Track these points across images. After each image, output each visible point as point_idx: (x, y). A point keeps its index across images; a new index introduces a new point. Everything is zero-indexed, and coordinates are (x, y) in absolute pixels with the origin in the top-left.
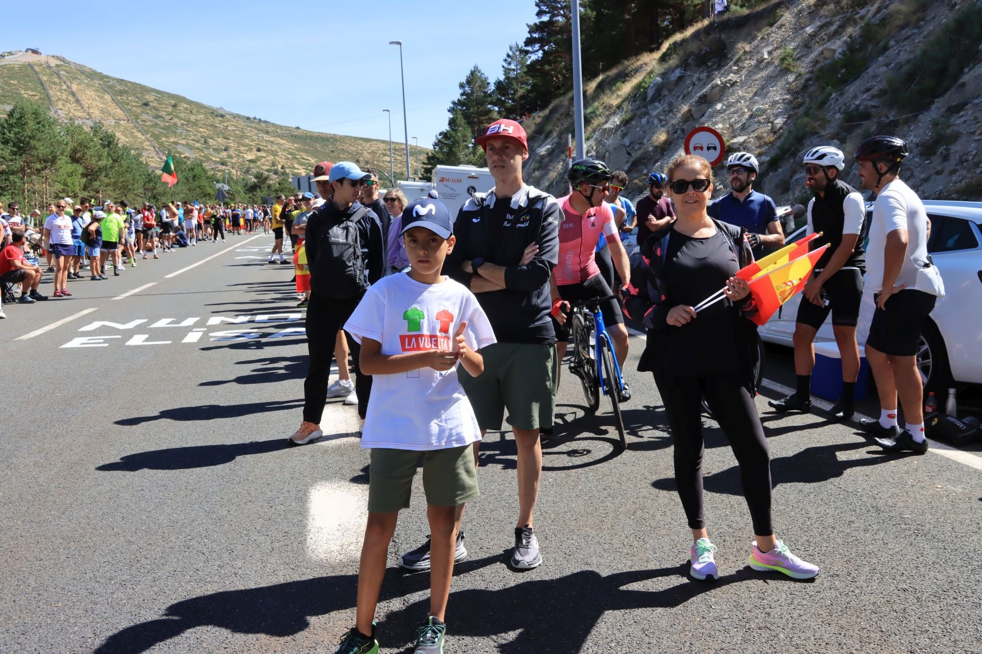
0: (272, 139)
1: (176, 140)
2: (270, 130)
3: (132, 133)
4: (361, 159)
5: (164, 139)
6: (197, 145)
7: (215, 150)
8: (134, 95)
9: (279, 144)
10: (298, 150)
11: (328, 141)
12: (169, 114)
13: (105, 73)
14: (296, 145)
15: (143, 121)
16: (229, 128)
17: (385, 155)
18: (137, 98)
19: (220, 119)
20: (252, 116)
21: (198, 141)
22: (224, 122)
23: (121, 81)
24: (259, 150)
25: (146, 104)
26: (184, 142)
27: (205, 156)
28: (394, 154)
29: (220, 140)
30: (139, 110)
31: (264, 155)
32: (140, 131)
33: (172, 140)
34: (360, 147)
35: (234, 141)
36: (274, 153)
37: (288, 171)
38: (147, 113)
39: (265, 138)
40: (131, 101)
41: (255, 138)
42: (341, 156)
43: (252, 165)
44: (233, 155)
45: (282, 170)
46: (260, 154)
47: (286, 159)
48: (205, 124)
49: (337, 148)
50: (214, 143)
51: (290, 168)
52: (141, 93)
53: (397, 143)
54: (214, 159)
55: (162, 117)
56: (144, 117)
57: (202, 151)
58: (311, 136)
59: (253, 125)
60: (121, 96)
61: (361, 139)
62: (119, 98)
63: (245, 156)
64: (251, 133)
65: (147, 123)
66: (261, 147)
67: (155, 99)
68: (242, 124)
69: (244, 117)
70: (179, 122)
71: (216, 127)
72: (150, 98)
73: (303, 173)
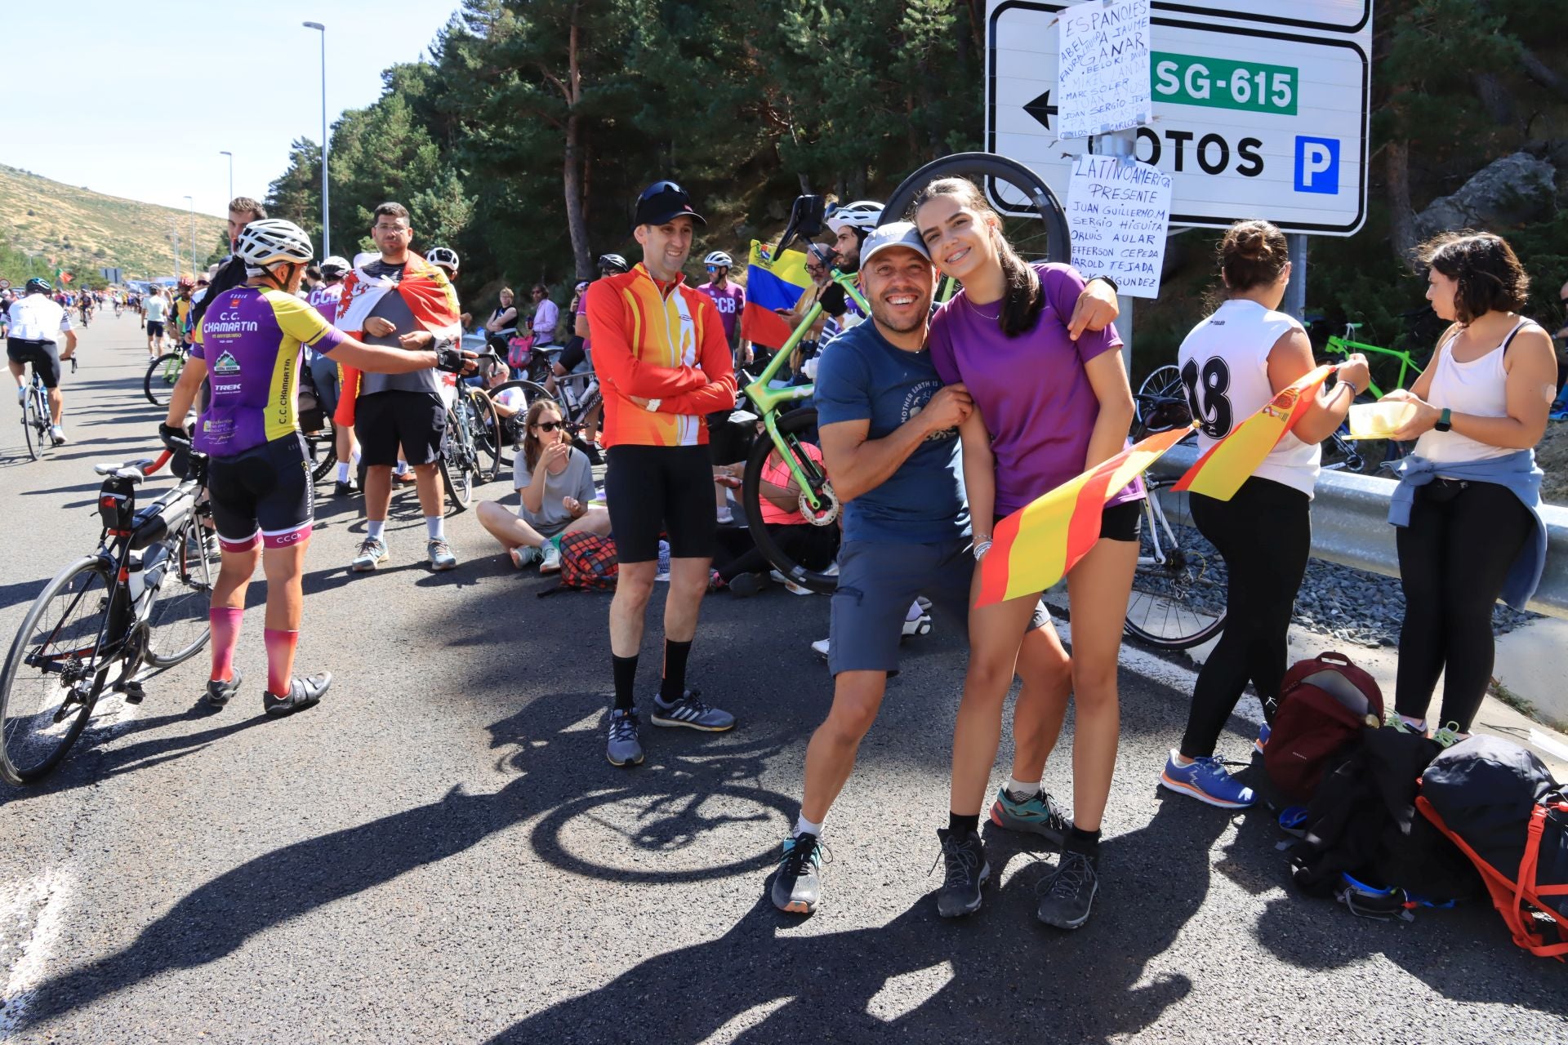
0: (49, 200)
2: (45, 187)
4: (172, 235)
9: (60, 207)
10: (88, 217)
11: (127, 209)
14: (83, 211)
17: (204, 232)
20: (17, 167)
24: (31, 214)
31: (39, 221)
34: (170, 220)
36: (53, 219)
37: (72, 243)
39: (39, 198)
41: (25, 197)
42: (146, 229)
43: (22, 232)
45: (66, 242)
46: (32, 219)
47: (69, 228)
49: (140, 219)
58: (105, 202)
59: (20, 180)
61: (173, 210)
63: (12, 220)
64: (19, 190)
66: (34, 210)
69: (6, 167)
73: (94, 247)
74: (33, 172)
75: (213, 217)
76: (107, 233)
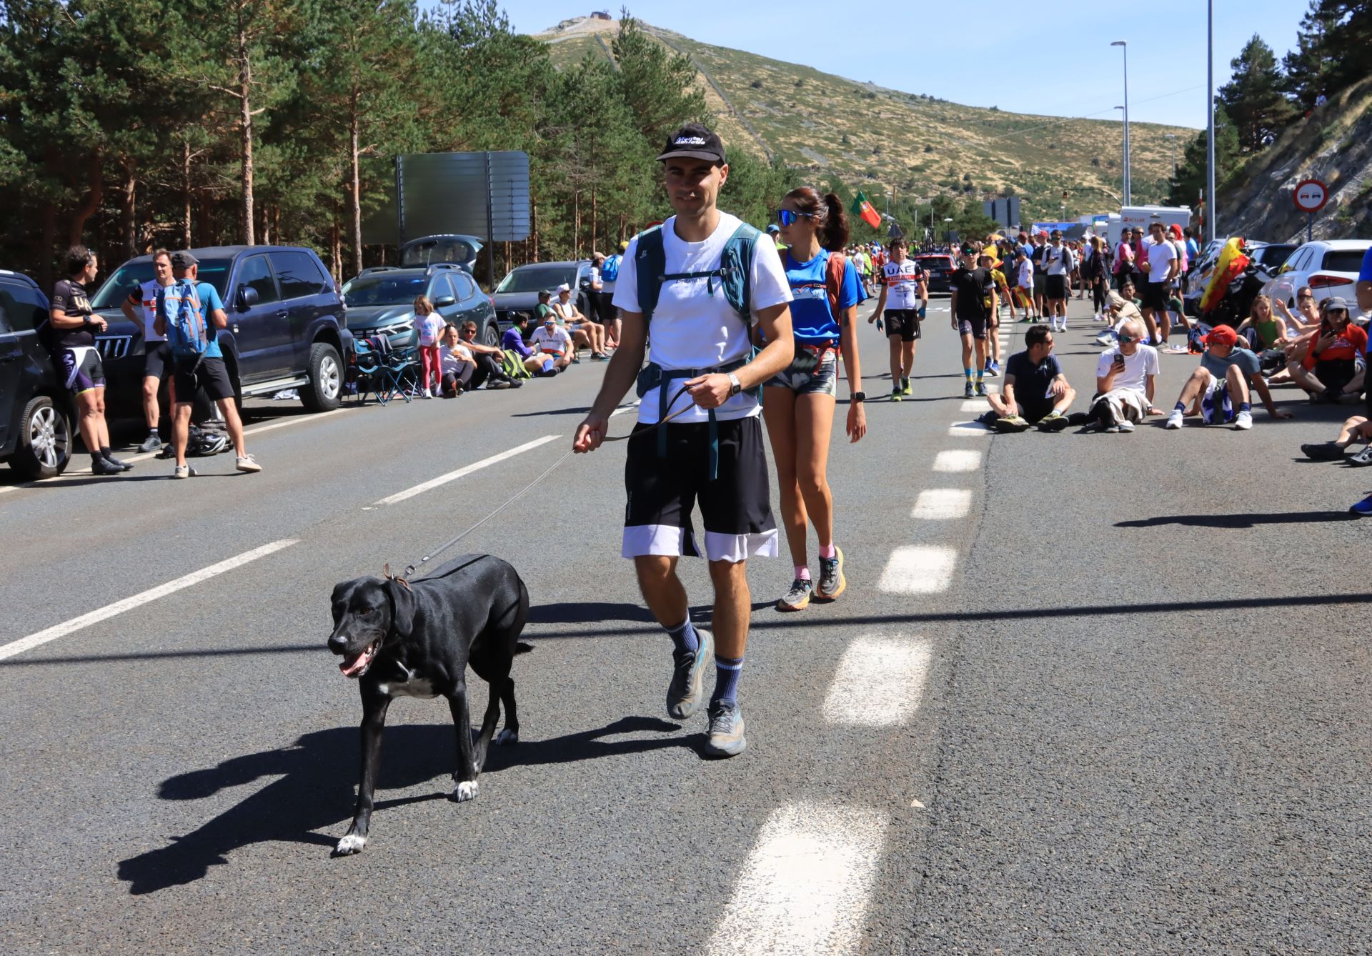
0: (950, 131)
1: (799, 139)
2: (947, 115)
3: (735, 132)
4: (1101, 158)
5: (782, 139)
6: (832, 146)
7: (858, 152)
8: (739, 70)
9: (963, 138)
10: (994, 147)
11: (1045, 129)
12: (790, 98)
13: (698, 39)
14: (989, 139)
15: (752, 112)
16: (882, 116)
17: (1144, 149)
18: (743, 75)
19: (868, 101)
20: (918, 93)
21: (832, 141)
22: (873, 106)
23: (720, 51)
24: (928, 150)
25: (756, 85)
26: (811, 142)
27: (845, 165)
28: (1162, 147)
29: (867, 136)
30: (745, 95)
31: (937, 158)
32: (746, 129)
33: (794, 139)
34: (1100, 137)
35: (889, 137)
36: (953, 154)
37: (974, 183)
38: (758, 99)
39: (939, 129)
40: (735, 81)
41: (923, 129)
42: (1067, 154)
43: (916, 176)
44: (888, 160)
45: (966, 183)
46: (929, 156)
47: (972, 163)
48: (844, 112)
49: (1060, 140)
50: (858, 141)
51: (978, 177)
52: (749, 68)
53: (1167, 127)
54: (857, 168)
55: (779, 104)
56: (754, 105)
57: (838, 155)
58: (1017, 122)
59: (921, 108)
60: (720, 74)
61: (1103, 123)
62: (717, 77)
63: (906, 160)
64: (917, 122)
65: (757, 115)
66: (933, 145)
67: (770, 75)
68: (902, 107)
69: (906, 95)
70: (805, 111)
71: (861, 115)
72: (762, 73)
73: (1000, 186)
74: (936, 97)
75: (1159, 126)
76: (1017, 164)
